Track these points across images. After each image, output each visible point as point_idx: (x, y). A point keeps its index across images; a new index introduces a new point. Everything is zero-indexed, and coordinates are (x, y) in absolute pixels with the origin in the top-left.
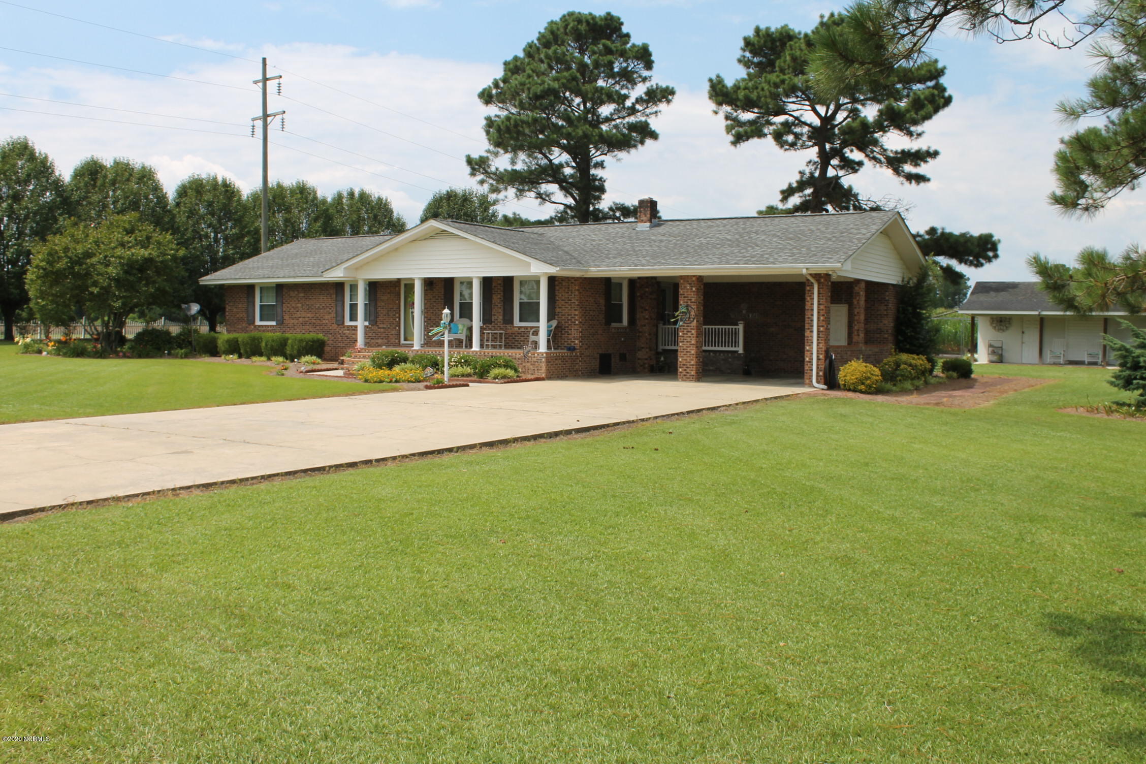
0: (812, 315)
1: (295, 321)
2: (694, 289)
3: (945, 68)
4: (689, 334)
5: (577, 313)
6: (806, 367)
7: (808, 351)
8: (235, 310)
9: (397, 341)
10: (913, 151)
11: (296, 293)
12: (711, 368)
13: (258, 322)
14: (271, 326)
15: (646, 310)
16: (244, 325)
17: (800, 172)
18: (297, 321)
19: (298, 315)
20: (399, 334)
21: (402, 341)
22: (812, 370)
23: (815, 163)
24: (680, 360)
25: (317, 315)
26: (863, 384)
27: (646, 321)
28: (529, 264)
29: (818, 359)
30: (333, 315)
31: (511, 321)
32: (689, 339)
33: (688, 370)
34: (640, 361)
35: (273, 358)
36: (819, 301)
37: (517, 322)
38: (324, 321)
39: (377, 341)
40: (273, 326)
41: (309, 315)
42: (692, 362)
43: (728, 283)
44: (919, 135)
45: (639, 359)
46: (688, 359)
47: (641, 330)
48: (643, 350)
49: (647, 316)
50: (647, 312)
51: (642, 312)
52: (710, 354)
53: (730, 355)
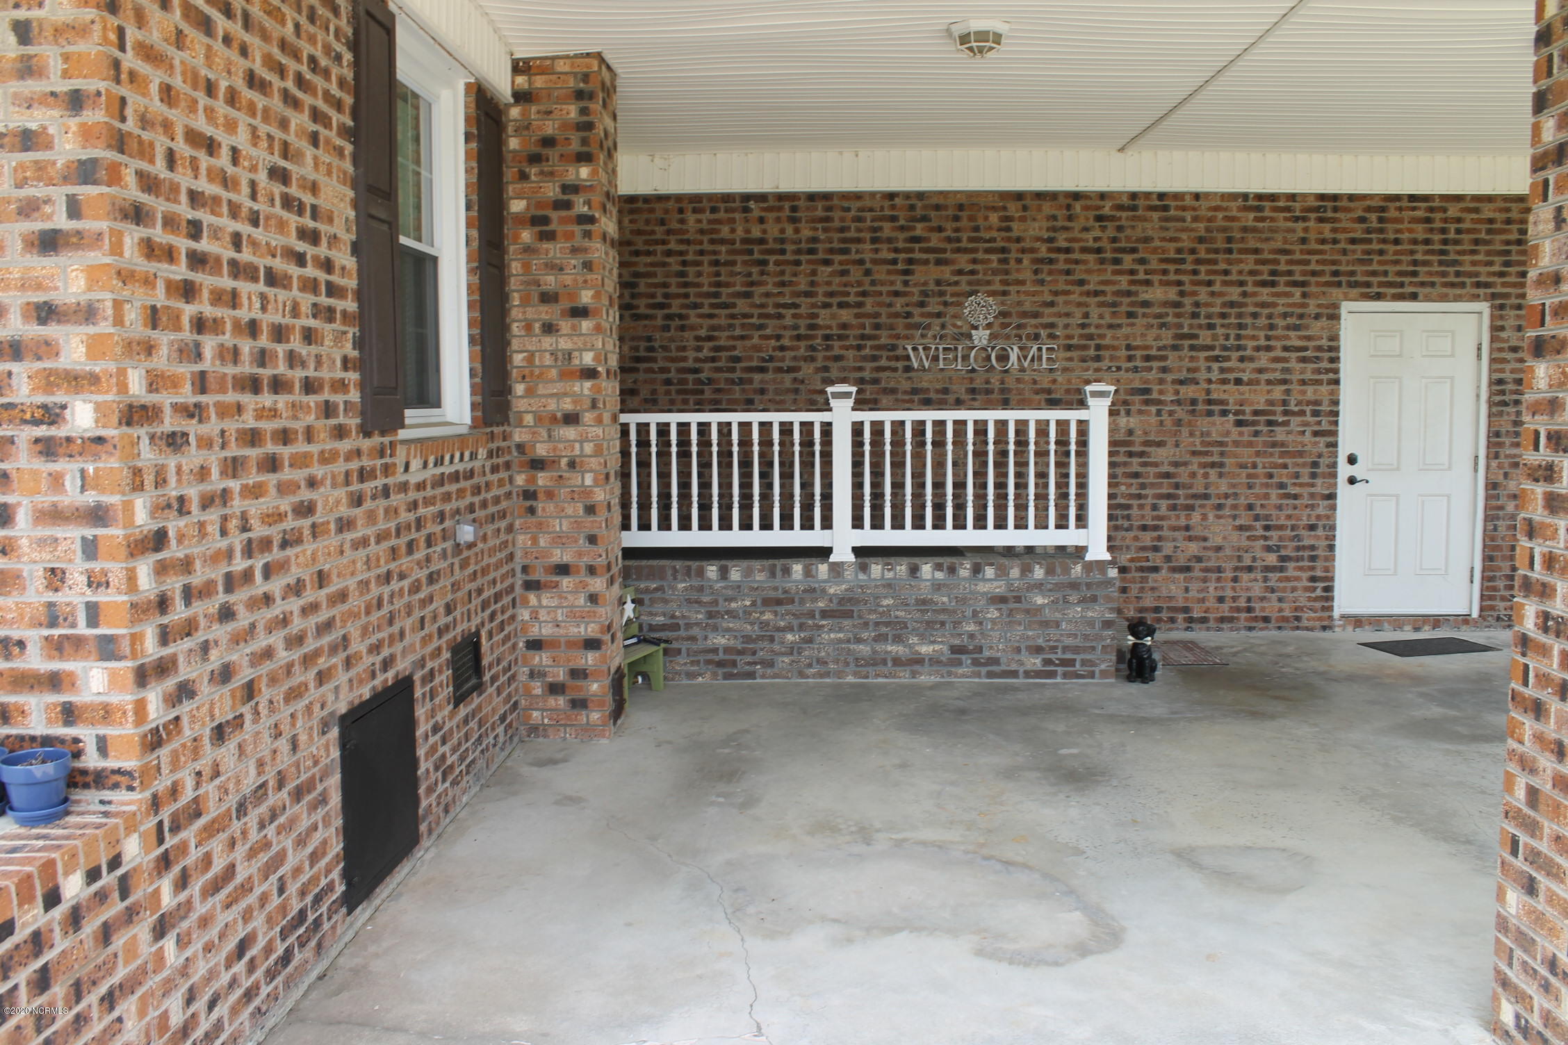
12: (925, 649)
15: (580, 312)
27: (595, 388)
34: (542, 659)
45: (535, 645)
47: (541, 450)
48: (566, 582)
49: (588, 359)
50: (586, 325)
51: (549, 329)
52: (914, 570)
53: (1039, 573)
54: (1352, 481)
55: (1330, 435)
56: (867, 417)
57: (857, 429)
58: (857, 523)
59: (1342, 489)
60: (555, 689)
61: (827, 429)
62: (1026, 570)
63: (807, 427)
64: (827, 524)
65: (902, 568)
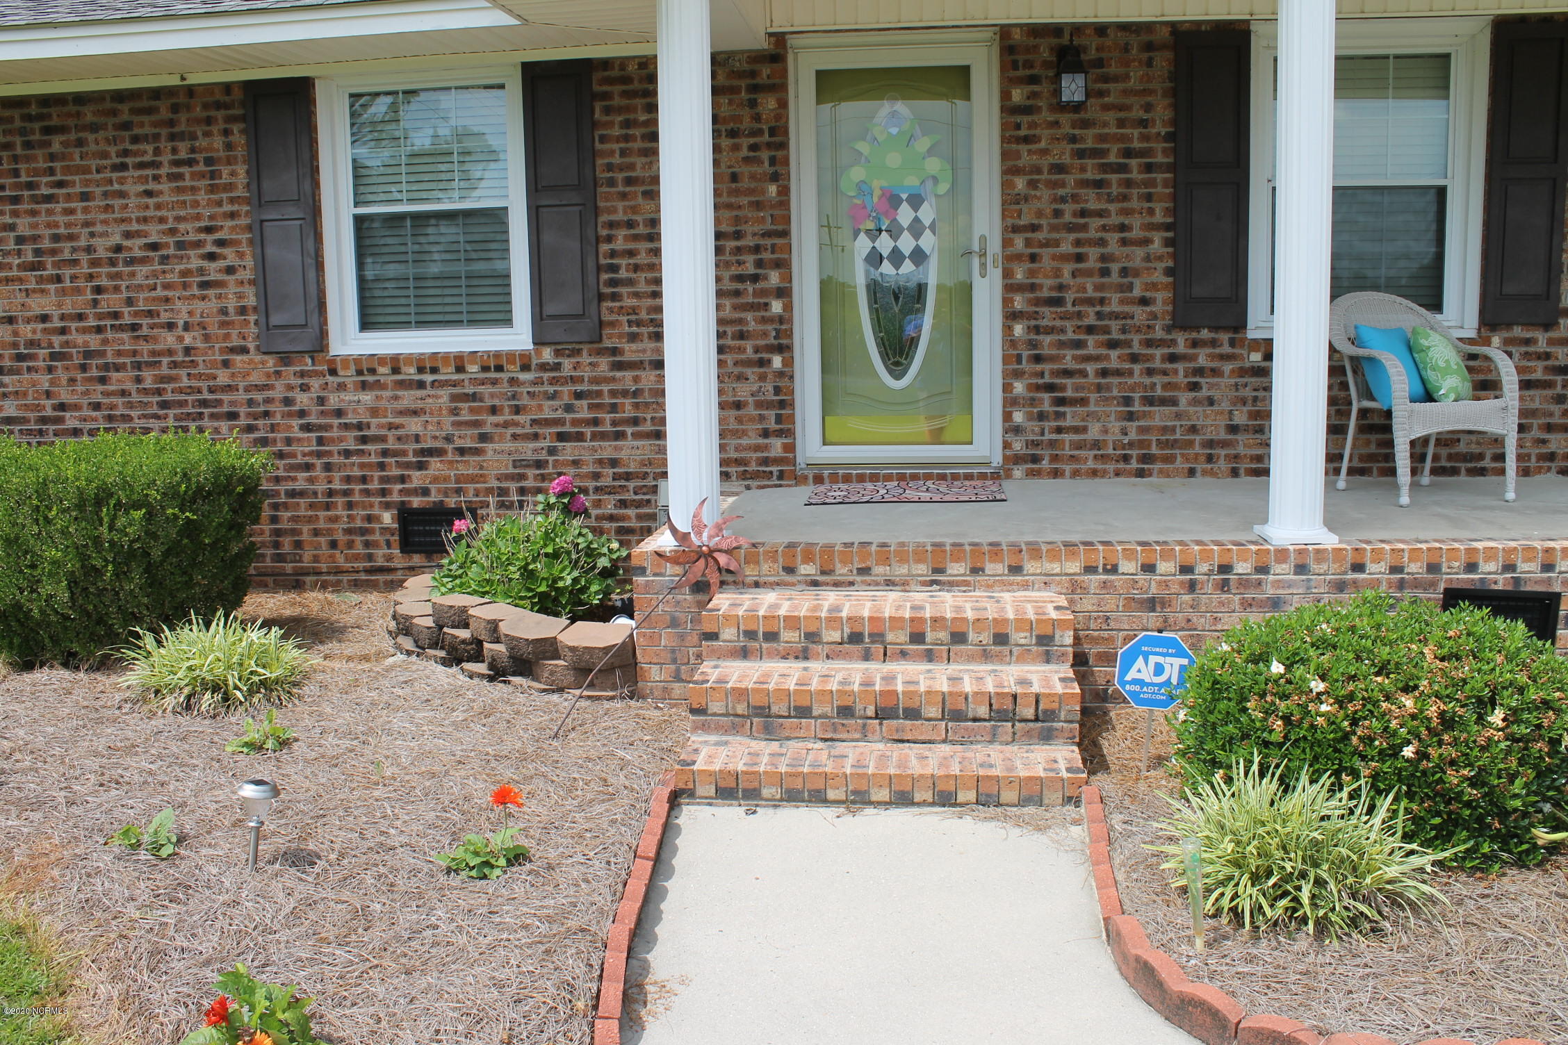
9: (776, 446)
20: (787, 402)
21: (813, 448)
25: (110, 302)
30: (239, 293)
38: (169, 339)
39: (607, 449)
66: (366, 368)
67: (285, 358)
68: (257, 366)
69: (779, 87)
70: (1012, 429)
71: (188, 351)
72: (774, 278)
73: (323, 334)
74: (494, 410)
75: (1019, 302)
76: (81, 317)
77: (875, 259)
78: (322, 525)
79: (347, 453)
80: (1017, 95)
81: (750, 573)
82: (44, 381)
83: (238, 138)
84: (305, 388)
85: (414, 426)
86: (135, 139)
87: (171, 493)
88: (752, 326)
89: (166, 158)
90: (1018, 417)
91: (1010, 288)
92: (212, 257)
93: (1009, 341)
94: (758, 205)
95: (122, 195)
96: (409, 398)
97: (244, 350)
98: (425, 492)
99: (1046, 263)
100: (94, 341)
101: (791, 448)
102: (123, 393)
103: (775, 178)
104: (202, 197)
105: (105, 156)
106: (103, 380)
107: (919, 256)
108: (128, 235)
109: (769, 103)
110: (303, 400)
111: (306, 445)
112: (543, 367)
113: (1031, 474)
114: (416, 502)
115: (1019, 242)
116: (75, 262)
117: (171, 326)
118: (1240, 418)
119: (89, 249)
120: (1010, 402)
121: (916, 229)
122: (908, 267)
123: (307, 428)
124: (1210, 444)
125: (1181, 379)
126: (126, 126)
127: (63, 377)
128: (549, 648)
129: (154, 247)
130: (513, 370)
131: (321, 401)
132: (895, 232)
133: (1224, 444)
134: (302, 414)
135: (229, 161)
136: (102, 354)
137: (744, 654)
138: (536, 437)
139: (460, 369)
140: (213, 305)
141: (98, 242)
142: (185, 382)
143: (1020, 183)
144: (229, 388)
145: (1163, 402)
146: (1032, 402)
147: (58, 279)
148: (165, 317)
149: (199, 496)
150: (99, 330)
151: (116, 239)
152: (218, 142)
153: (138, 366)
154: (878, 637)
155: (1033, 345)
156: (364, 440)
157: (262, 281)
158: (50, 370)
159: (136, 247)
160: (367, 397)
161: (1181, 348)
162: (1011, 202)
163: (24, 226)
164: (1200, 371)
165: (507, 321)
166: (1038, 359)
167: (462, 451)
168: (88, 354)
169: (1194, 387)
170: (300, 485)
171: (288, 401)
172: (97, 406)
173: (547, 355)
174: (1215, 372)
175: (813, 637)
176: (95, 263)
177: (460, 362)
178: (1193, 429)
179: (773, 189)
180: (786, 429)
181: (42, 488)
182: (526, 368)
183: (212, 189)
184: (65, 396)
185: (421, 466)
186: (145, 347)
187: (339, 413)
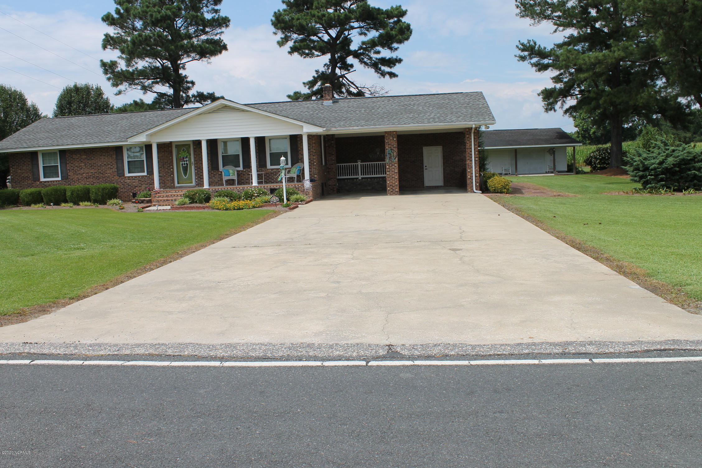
0: (471, 151)
1: (80, 177)
2: (395, 139)
3: (407, 11)
4: (393, 167)
5: (315, 157)
6: (468, 182)
7: (469, 172)
8: (19, 171)
9: (172, 184)
10: (387, 58)
11: (79, 155)
12: (369, 188)
13: (42, 179)
14: (56, 181)
15: (333, 155)
16: (30, 182)
17: (316, 71)
18: (81, 176)
19: (82, 171)
20: (173, 180)
21: (176, 185)
22: (472, 183)
23: (328, 65)
24: (388, 182)
25: (100, 171)
26: (505, 188)
27: (334, 161)
28: (302, 126)
29: (476, 176)
30: (115, 169)
31: (265, 166)
32: (393, 170)
33: (394, 188)
34: (330, 187)
35: (81, 203)
36: (474, 143)
37: (269, 166)
38: (107, 175)
40: (59, 181)
41: (91, 171)
42: (396, 184)
43: (367, 137)
44: (396, 49)
45: (329, 185)
46: (394, 182)
47: (330, 167)
48: (332, 179)
49: (334, 159)
50: (333, 156)
51: (330, 156)
52: (367, 180)
53: (381, 179)
54: (426, 169)
55: (422, 163)
56: (362, 163)
57: (361, 165)
58: (361, 175)
59: (425, 171)
60: (331, 189)
61: (358, 165)
62: (380, 179)
63: (356, 165)
64: (358, 175)
65: (366, 179)
66: (129, 177)
67: (120, 177)
68: (117, 177)
69: (171, 147)
70: (196, 182)
71: (109, 176)
72: (171, 167)
73: (124, 174)
74: (143, 182)
75: (196, 168)
76: (96, 173)
77: (182, 164)
78: (124, 195)
79: (127, 187)
80: (195, 147)
81: (161, 193)
82: (92, 180)
83: (114, 152)
84: (122, 180)
85: (134, 184)
86: (103, 153)
87: (110, 188)
88: (169, 172)
89: (106, 155)
90: (197, 180)
91: (195, 167)
92: (111, 166)
93: (195, 172)
94: (169, 159)
95: (101, 159)
96: (134, 181)
97: (115, 176)
98: (135, 191)
99: (198, 164)
100: (98, 175)
101: (174, 185)
102: (101, 181)
103: (171, 156)
104: (110, 159)
105: (99, 154)
106: (99, 180)
107: (187, 164)
108: (102, 163)
109: (170, 148)
110: (122, 181)
111: (122, 186)
112: (148, 177)
113: (198, 186)
114: (135, 192)
115: (196, 162)
116: (96, 166)
117: (107, 173)
118: (219, 179)
119: (97, 165)
120: (196, 179)
121: (186, 161)
122: (186, 165)
123: (122, 184)
124: (216, 182)
125: (213, 176)
126: (102, 151)
127: (94, 179)
128: (144, 200)
129: (105, 164)
130: (145, 177)
131: (124, 181)
132: (184, 161)
133: (217, 182)
134: (122, 183)
135: (114, 155)
136: (99, 177)
137: (158, 198)
138: (147, 184)
139: (139, 177)
140: (112, 171)
141: (98, 164)
142: (108, 180)
143: (195, 156)
144: (113, 180)
145: (211, 178)
146: (198, 179)
147: (94, 168)
148: (106, 172)
149: (112, 189)
150: (99, 174)
151: (101, 164)
152: (112, 153)
153: (103, 178)
154: (168, 196)
155: (197, 173)
156: (129, 185)
157: (117, 168)
158: (93, 179)
159: (103, 165)
160: (129, 181)
161: (213, 172)
162: (195, 158)
163: (90, 162)
164: (214, 175)
165: (144, 172)
166: (198, 174)
167: (139, 186)
168: (97, 177)
169: (214, 176)
170: (122, 191)
171: (120, 181)
172: (98, 183)
173: (148, 176)
174: (216, 175)
175: (164, 196)
176: (98, 166)
177: (139, 176)
178: (214, 181)
179: (171, 158)
180: (174, 183)
181: (99, 188)
182: (146, 177)
183: (111, 158)
184: (94, 182)
185: (135, 188)
186: (104, 176)
187: (126, 183)
